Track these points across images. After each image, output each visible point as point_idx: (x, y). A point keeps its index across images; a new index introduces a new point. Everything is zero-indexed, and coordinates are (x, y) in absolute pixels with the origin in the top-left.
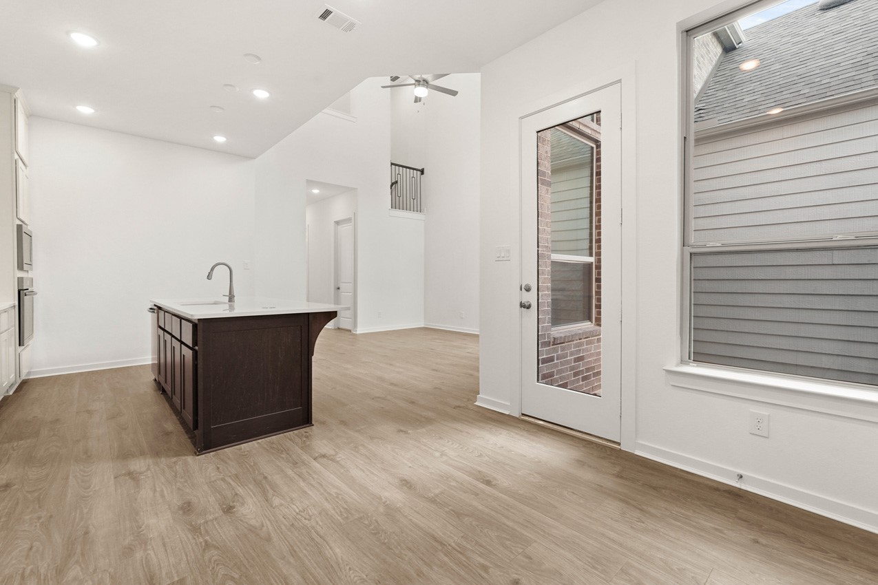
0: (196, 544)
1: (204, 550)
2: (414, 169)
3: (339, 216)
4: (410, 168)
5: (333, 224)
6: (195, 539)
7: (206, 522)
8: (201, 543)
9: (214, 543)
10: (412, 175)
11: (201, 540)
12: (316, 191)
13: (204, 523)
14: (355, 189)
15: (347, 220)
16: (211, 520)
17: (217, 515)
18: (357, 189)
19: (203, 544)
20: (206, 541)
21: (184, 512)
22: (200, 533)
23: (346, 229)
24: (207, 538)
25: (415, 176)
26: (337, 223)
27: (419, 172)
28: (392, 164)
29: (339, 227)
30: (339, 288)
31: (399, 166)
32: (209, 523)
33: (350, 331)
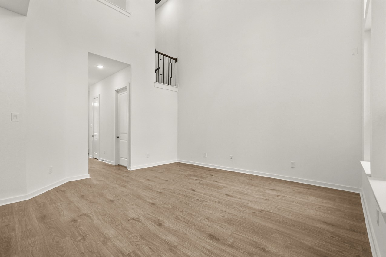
2: (171, 58)
3: (119, 86)
4: (168, 57)
5: (114, 92)
10: (169, 62)
12: (100, 67)
14: (129, 66)
15: (124, 89)
18: (130, 65)
23: (124, 95)
25: (172, 62)
26: (118, 91)
27: (174, 60)
28: (156, 52)
29: (119, 94)
30: (119, 137)
31: (161, 54)
33: (126, 167)
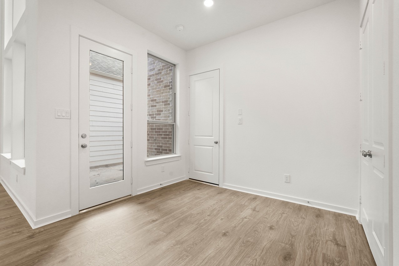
0: (295, 240)
1: (295, 236)
6: (295, 241)
7: (286, 244)
8: (294, 239)
9: (290, 236)
11: (293, 240)
13: (287, 244)
16: (284, 243)
17: (280, 244)
19: (293, 238)
20: (292, 238)
21: (290, 255)
22: (291, 242)
24: (291, 239)
32: (285, 243)
